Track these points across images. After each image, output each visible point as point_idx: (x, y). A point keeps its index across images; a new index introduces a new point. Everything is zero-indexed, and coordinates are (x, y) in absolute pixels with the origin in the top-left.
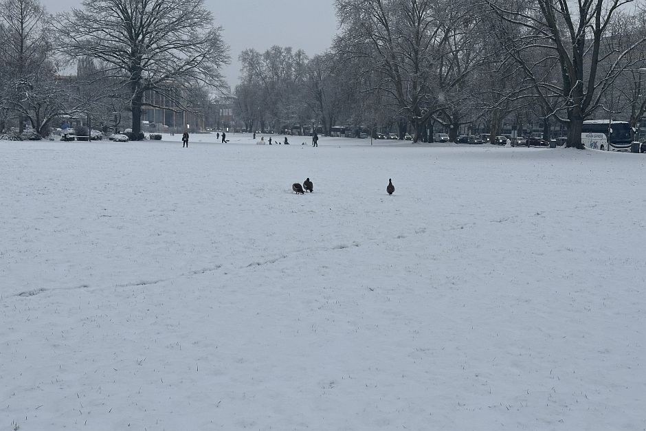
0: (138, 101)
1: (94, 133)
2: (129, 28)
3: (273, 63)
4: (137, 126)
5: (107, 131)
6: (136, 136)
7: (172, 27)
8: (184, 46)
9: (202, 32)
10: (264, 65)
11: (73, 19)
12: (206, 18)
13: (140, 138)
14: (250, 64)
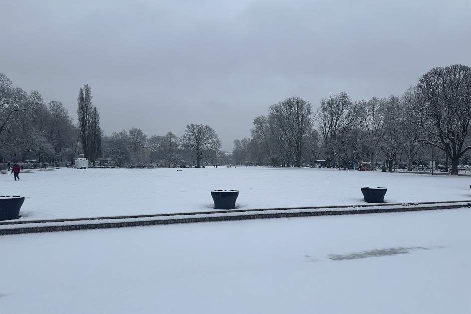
0: (198, 157)
1: (187, 166)
2: (197, 140)
3: (244, 143)
4: (198, 164)
5: (191, 166)
6: (198, 167)
7: (207, 139)
8: (211, 143)
9: (215, 139)
10: (241, 144)
11: (183, 138)
12: (216, 136)
13: (199, 167)
14: (237, 144)
